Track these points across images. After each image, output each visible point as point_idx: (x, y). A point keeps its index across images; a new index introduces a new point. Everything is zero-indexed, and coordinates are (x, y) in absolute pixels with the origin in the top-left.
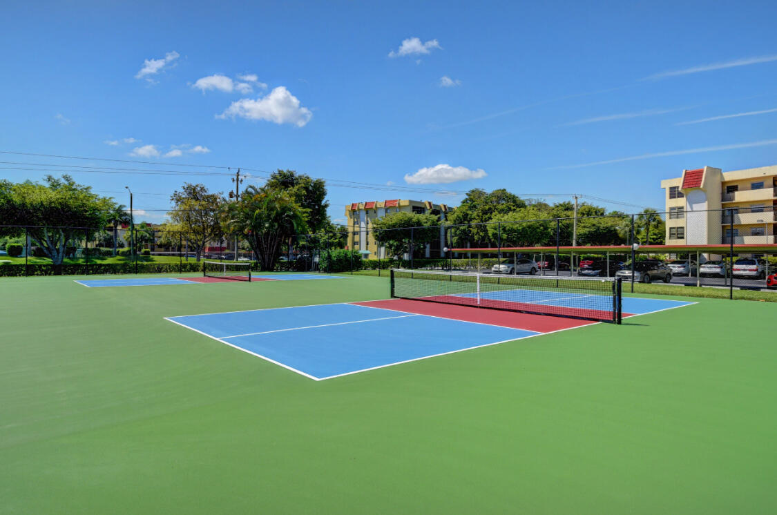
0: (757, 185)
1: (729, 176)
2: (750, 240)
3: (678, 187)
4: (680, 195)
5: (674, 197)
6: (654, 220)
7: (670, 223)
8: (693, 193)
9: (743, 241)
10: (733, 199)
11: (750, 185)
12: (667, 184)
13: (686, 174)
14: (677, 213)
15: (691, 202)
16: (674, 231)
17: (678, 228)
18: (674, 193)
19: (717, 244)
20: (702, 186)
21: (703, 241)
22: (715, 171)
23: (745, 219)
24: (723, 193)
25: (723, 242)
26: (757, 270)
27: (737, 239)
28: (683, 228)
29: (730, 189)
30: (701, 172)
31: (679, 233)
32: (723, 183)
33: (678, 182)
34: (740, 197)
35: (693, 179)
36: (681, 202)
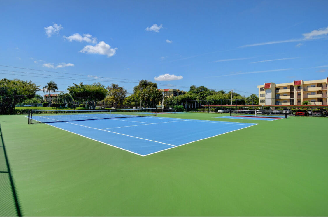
0: (285, 88)
1: (277, 85)
2: (283, 104)
3: (263, 88)
4: (263, 90)
5: (261, 91)
6: (255, 97)
7: (260, 98)
8: (268, 90)
9: (281, 104)
10: (278, 92)
11: (283, 88)
12: (259, 87)
13: (265, 84)
14: (262, 95)
15: (267, 92)
16: (261, 101)
17: (263, 100)
18: (262, 89)
19: (274, 105)
20: (270, 88)
21: (270, 104)
22: (273, 84)
23: (282, 97)
24: (275, 90)
25: (276, 104)
26: (289, 112)
27: (280, 103)
28: (264, 100)
29: (278, 89)
30: (270, 84)
31: (263, 101)
32: (276, 87)
33: (263, 86)
34: (281, 91)
35: (267, 86)
36: (264, 92)
